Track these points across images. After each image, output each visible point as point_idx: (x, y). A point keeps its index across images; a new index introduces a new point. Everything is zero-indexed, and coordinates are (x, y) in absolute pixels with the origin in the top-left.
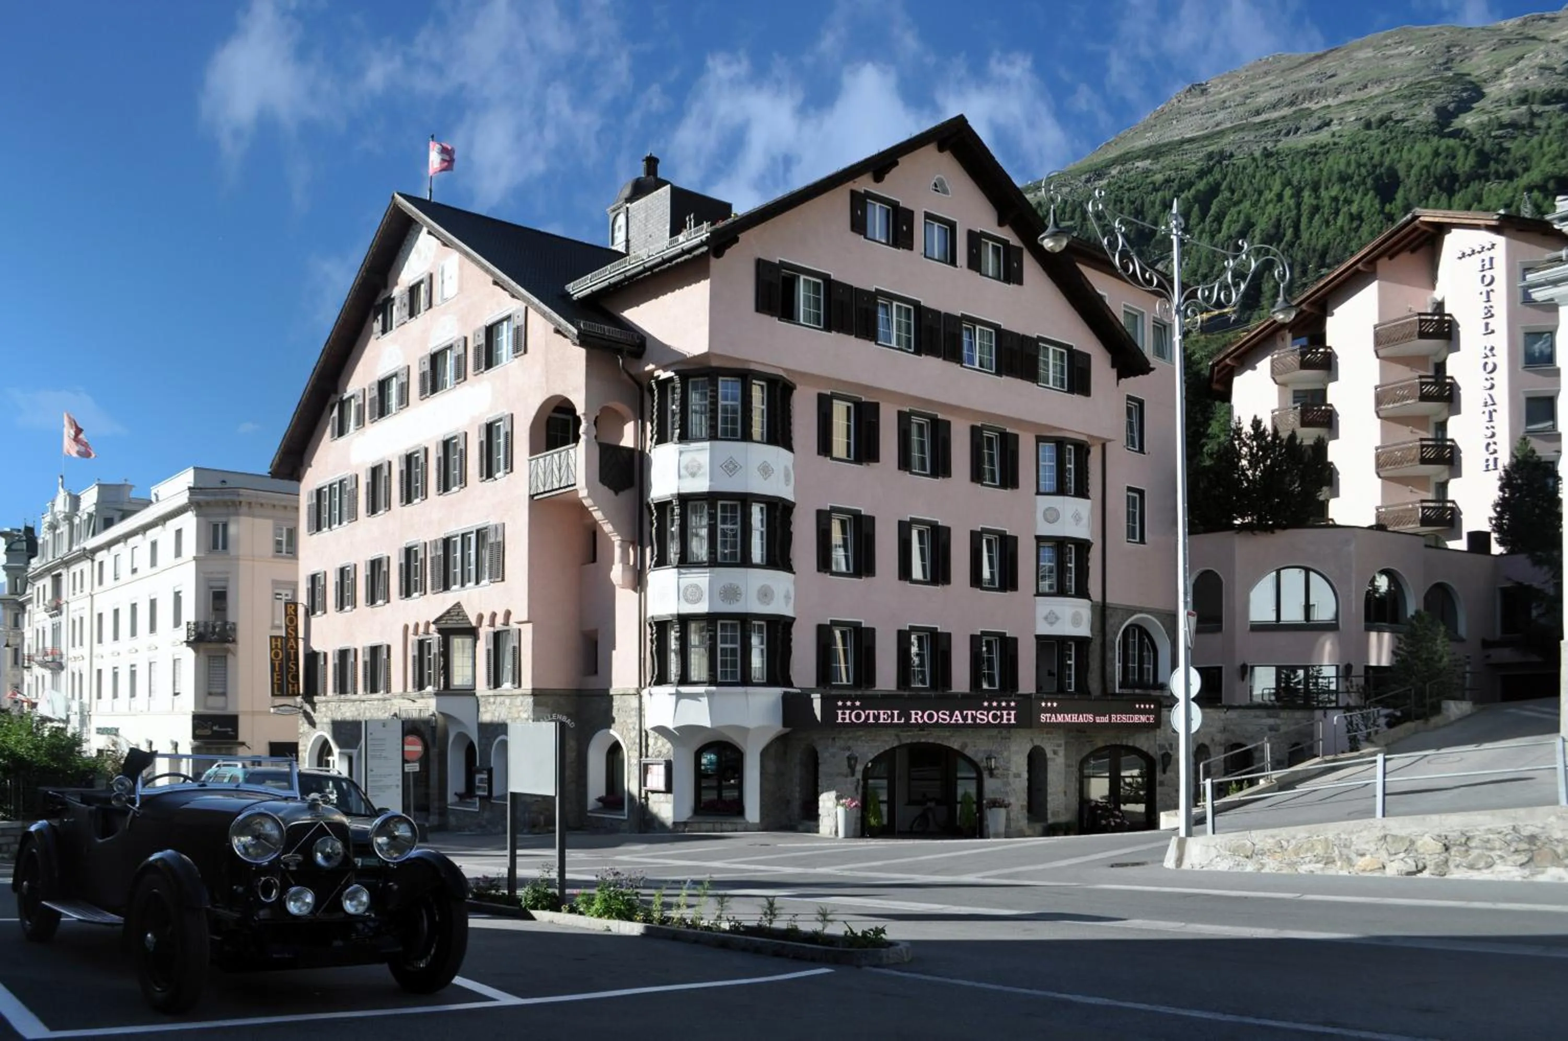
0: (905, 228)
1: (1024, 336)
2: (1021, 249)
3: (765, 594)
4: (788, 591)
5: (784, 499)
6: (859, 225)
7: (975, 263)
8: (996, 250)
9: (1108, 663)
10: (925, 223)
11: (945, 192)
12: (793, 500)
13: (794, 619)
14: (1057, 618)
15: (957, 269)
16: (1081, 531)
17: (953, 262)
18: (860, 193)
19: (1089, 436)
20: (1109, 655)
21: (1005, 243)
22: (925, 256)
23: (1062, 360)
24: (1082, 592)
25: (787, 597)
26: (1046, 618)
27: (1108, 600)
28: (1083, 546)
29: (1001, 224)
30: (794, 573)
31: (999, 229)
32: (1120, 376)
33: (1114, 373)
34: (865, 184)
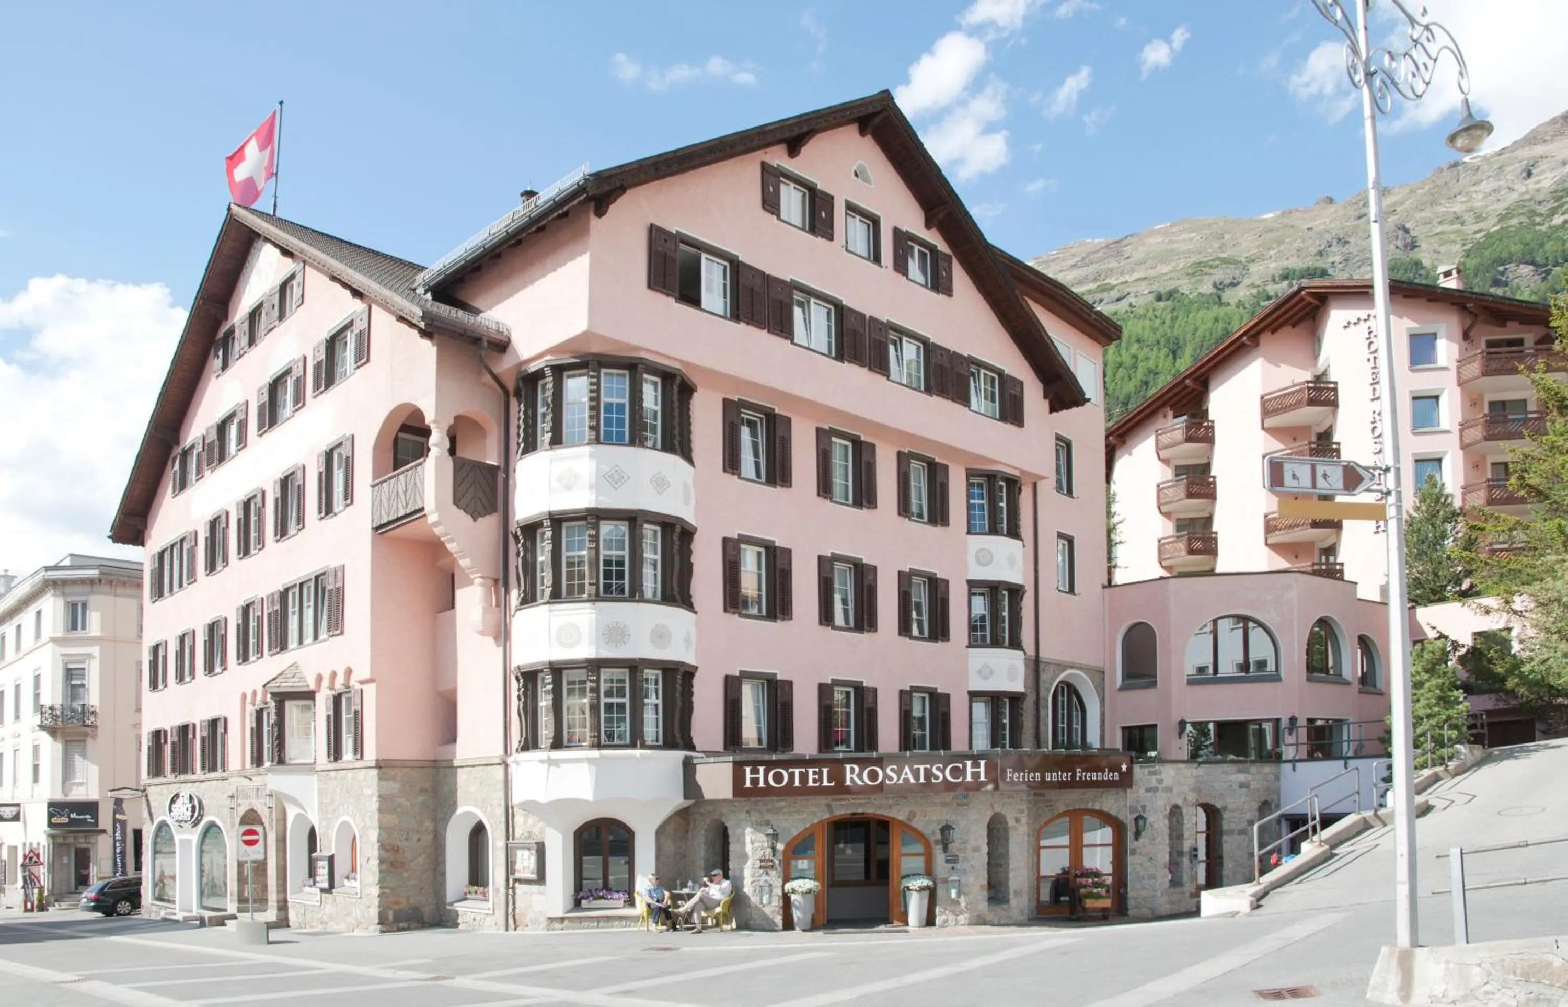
0: (823, 214)
1: (954, 353)
2: (948, 259)
3: (660, 635)
4: (689, 635)
5: (683, 520)
6: (771, 204)
7: (901, 267)
8: (922, 255)
9: (1042, 722)
10: (846, 214)
11: (867, 180)
12: (694, 524)
13: (696, 668)
14: (991, 672)
15: (883, 270)
16: (1016, 575)
17: (877, 259)
18: (773, 167)
19: (1022, 471)
20: (1042, 713)
21: (932, 249)
22: (847, 250)
23: (993, 386)
24: (1015, 644)
25: (687, 640)
26: (980, 672)
27: (1041, 654)
28: (1016, 592)
29: (928, 225)
30: (696, 613)
31: (925, 231)
32: (1053, 409)
33: (1046, 404)
34: (777, 157)
